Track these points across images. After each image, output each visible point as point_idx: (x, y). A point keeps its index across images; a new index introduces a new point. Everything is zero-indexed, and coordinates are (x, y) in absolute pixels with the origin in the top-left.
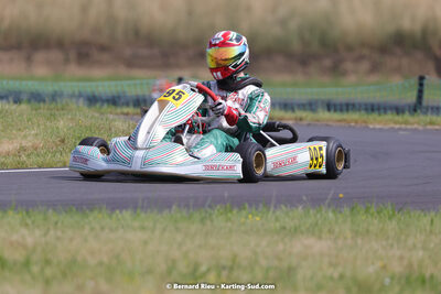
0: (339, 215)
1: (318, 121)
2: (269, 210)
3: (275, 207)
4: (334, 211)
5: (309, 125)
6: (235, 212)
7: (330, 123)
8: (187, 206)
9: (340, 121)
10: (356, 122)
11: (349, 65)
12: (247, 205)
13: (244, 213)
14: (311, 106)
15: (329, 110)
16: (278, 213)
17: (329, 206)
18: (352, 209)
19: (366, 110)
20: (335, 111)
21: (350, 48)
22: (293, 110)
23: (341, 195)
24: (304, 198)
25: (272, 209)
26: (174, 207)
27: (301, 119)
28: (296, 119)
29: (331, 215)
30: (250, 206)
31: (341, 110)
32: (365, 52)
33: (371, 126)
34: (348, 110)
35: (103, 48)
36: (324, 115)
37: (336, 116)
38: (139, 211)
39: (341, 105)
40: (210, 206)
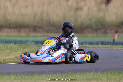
0: (103, 75)
1: (99, 48)
2: (83, 74)
3: (86, 73)
4: (102, 74)
5: (96, 49)
6: (74, 74)
7: (102, 48)
8: (61, 73)
9: (105, 48)
10: (109, 48)
11: (109, 31)
12: (78, 72)
13: (77, 75)
14: (97, 43)
15: (102, 44)
16: (86, 74)
17: (100, 72)
18: (107, 73)
19: (112, 44)
20: (104, 44)
21: (109, 26)
22: (92, 45)
23: (104, 69)
24: (94, 70)
25: (85, 73)
26: (57, 73)
27: (94, 47)
28: (93, 47)
29: (101, 75)
30: (79, 72)
31: (106, 44)
32: (113, 27)
33: (114, 49)
34: (107, 44)
35: (40, 28)
36: (101, 46)
37: (104, 46)
38: (47, 74)
39: (106, 43)
40: (67, 73)
